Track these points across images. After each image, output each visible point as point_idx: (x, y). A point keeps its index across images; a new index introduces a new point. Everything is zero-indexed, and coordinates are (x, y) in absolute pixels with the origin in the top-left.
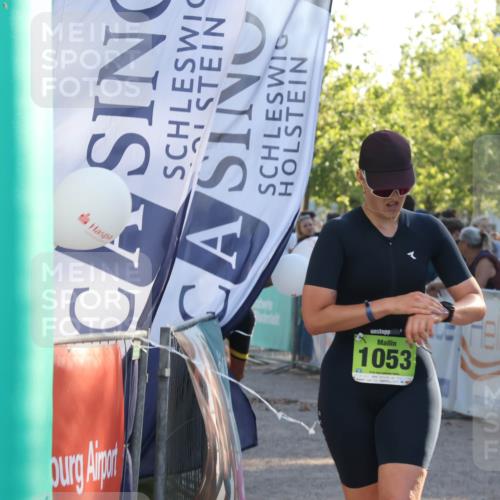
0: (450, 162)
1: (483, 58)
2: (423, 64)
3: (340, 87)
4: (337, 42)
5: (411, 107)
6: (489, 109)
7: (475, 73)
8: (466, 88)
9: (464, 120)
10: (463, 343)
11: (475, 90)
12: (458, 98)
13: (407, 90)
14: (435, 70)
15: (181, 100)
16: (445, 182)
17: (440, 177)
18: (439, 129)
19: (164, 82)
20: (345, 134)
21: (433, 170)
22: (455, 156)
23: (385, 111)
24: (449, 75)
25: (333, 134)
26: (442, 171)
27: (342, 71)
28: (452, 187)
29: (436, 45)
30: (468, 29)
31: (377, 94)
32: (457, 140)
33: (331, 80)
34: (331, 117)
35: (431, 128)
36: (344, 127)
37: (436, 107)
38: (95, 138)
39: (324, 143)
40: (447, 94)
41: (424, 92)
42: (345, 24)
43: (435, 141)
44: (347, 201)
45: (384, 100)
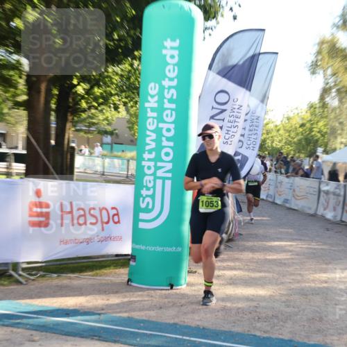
1: (303, 119)
2: (288, 119)
3: (267, 124)
5: (285, 130)
6: (304, 132)
7: (301, 122)
8: (298, 126)
9: (297, 134)
10: (294, 191)
12: (296, 128)
13: (283, 126)
14: (291, 121)
15: (230, 125)
19: (226, 121)
20: (268, 136)
22: (294, 143)
23: (278, 130)
24: (294, 123)
25: (264, 136)
27: (268, 120)
29: (291, 115)
31: (276, 126)
32: (295, 140)
33: (265, 122)
34: (264, 132)
35: (289, 136)
37: (291, 130)
39: (262, 138)
40: (293, 127)
41: (288, 126)
43: (290, 139)
44: (267, 153)
45: (278, 128)
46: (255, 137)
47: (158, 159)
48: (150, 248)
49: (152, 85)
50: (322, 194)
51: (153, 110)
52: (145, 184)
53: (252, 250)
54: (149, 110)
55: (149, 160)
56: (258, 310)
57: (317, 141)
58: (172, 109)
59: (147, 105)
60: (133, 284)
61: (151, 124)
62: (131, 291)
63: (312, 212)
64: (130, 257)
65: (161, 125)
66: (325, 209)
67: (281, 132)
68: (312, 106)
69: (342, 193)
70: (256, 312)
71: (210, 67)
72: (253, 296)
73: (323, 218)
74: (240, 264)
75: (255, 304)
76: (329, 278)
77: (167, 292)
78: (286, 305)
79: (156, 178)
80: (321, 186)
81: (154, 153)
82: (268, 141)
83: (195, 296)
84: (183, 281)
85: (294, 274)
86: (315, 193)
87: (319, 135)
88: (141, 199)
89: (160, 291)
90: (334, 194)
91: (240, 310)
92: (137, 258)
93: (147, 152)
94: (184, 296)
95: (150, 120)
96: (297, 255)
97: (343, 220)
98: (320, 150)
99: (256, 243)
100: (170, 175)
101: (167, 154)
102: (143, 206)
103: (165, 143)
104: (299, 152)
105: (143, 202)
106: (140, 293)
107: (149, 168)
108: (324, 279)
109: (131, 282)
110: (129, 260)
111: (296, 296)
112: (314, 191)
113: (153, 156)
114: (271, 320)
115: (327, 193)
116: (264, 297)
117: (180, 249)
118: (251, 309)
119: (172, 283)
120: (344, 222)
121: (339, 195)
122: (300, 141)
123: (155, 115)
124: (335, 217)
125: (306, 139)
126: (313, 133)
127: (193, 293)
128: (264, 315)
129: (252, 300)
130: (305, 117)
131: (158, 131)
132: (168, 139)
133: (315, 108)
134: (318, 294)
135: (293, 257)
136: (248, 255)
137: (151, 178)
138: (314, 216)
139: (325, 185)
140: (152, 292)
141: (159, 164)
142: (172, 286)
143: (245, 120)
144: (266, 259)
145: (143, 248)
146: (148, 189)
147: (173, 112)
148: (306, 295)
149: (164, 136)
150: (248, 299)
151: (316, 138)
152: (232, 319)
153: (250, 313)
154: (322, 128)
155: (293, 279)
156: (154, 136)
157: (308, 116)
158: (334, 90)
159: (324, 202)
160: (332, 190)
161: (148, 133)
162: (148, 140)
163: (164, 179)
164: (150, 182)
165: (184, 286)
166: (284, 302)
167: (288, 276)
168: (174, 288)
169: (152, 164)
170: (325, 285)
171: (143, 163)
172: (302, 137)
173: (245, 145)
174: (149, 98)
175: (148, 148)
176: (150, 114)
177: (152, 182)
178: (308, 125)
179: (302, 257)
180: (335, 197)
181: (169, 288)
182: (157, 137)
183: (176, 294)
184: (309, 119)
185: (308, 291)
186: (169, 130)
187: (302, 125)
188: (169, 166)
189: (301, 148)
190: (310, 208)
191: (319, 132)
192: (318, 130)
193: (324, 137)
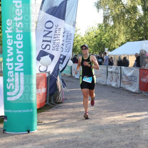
1: (96, 33)
2: (88, 34)
3: (77, 37)
4: (76, 31)
5: (87, 40)
6: (97, 40)
7: (95, 35)
8: (94, 37)
9: (94, 42)
11: (95, 37)
12: (93, 39)
13: (86, 38)
14: (90, 35)
15: (55, 39)
17: (91, 50)
22: (93, 46)
24: (92, 36)
26: (91, 49)
27: (77, 35)
29: (90, 32)
30: (94, 29)
31: (82, 38)
33: (75, 36)
34: (76, 41)
35: (89, 43)
36: (78, 43)
37: (90, 40)
38: (43, 45)
39: (75, 45)
41: (89, 38)
42: (77, 28)
43: (90, 45)
44: (78, 53)
45: (83, 39)
46: (69, 45)
47: (15, 61)
48: (14, 111)
49: (8, 20)
50: (109, 73)
51: (10, 34)
52: (9, 76)
53: (73, 107)
54: (8, 34)
55: (10, 62)
56: (77, 140)
57: (105, 44)
58: (21, 33)
59: (6, 32)
60: (7, 132)
61: (10, 42)
62: (6, 136)
63: (104, 83)
64: (4, 117)
65: (15, 42)
66: (111, 82)
67: (85, 41)
68: (100, 26)
69: (120, 72)
70: (76, 141)
71: (41, 9)
72: (74, 132)
73: (110, 86)
74: (67, 116)
75: (75, 137)
76: (115, 119)
77: (27, 135)
78: (92, 136)
79: (15, 72)
80: (108, 69)
81: (12, 58)
82: (78, 46)
83: (42, 135)
84: (35, 128)
85: (96, 118)
86: (105, 73)
88: (7, 84)
89: (22, 135)
90: (115, 73)
91: (67, 141)
92: (8, 118)
93: (8, 58)
94: (36, 136)
95: (9, 40)
96: (98, 108)
97: (121, 86)
98: (106, 49)
99: (75, 103)
100: (22, 70)
101: (20, 58)
102: (8, 88)
103: (18, 52)
104: (95, 51)
105: (8, 86)
106: (11, 137)
107: (10, 67)
108: (113, 120)
109: (6, 131)
110: (4, 119)
111: (98, 130)
112: (105, 72)
113: (12, 60)
114: (85, 145)
115: (111, 72)
116: (80, 132)
117: (31, 110)
118: (73, 140)
119: (29, 130)
120: (121, 87)
121: (118, 73)
122: (95, 45)
123: (11, 37)
124: (117, 85)
125: (99, 44)
126: (102, 41)
127: (41, 134)
128: (81, 143)
129: (74, 135)
131: (14, 46)
132: (20, 50)
133: (102, 27)
134: (110, 128)
135: (95, 109)
136: (70, 110)
137: (12, 72)
138: (105, 85)
139: (110, 68)
140: (18, 136)
141: (16, 64)
142: (29, 131)
143: (63, 36)
144: (81, 112)
145: (11, 111)
146: (11, 78)
147: (22, 35)
148: (103, 129)
149: (18, 48)
150: (72, 135)
152: (63, 146)
153: (73, 142)
154: (107, 37)
155: (96, 121)
156: (12, 49)
157: (98, 31)
158: (111, 17)
159: (110, 77)
160: (114, 71)
161: (8, 47)
162: (8, 51)
163: (19, 72)
164: (11, 74)
165: (36, 131)
166: (91, 134)
167: (93, 120)
168: (30, 132)
169: (12, 64)
170: (113, 123)
171: (7, 64)
173: (64, 50)
174: (7, 28)
175: (9, 55)
176: (8, 37)
177: (13, 74)
178: (99, 36)
179: (100, 108)
180: (116, 74)
181: (27, 132)
182: (13, 49)
183: (32, 135)
184: (99, 33)
185: (104, 127)
186: (20, 45)
187: (96, 37)
188: (22, 65)
189: (96, 49)
190: (103, 82)
191: (105, 40)
192: (104, 39)
193: (108, 42)
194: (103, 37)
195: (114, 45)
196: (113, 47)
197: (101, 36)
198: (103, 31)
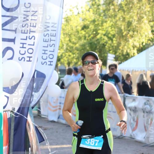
0: (75, 51)
1: (84, 19)
2: (67, 21)
6: (87, 35)
7: (82, 24)
8: (79, 28)
9: (80, 38)
11: (83, 29)
12: (78, 31)
13: (63, 29)
16: (74, 57)
17: (72, 56)
18: (72, 41)
21: (70, 54)
24: (75, 24)
26: (73, 54)
28: (76, 59)
32: (77, 45)
35: (70, 41)
37: (71, 34)
40: (74, 29)
41: (68, 29)
43: (71, 44)
57: (104, 45)
87: (106, 38)
98: (111, 56)
122: (83, 46)
126: (98, 37)
130: (88, 17)
133: (99, 5)
151: (102, 42)
154: (110, 29)
157: (91, 16)
172: (85, 41)
178: (92, 27)
184: (93, 18)
187: (85, 27)
191: (104, 35)
192: (104, 32)
193: (112, 40)
194: (100, 29)
195: (126, 47)
196: (125, 51)
197: (95, 26)
198: (100, 15)
